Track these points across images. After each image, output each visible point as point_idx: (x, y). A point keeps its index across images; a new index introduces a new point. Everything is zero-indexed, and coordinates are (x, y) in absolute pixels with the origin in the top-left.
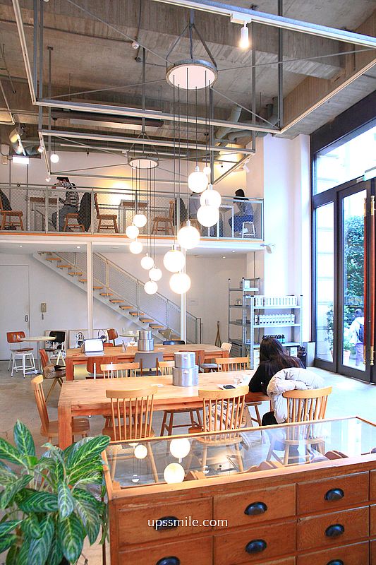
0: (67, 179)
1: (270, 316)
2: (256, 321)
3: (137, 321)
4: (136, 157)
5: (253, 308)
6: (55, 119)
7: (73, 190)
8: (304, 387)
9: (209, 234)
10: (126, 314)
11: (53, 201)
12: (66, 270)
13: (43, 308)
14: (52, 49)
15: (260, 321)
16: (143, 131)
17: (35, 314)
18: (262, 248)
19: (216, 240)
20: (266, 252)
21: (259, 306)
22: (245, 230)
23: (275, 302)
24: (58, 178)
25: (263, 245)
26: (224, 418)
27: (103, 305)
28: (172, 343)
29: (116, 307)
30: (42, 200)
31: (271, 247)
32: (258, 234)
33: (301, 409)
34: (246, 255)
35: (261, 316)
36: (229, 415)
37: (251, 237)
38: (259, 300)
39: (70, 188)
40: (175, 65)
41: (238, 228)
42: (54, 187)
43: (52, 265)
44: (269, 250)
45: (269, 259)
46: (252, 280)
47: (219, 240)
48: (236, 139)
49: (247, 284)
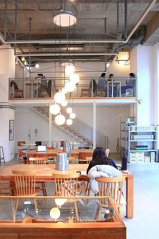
0: (42, 75)
1: (140, 136)
2: (132, 138)
3: (77, 137)
4: (63, 62)
5: (130, 132)
6: (37, 49)
7: (44, 79)
8: (107, 176)
9: (108, 96)
10: (72, 134)
11: (35, 84)
12: (45, 114)
13: (36, 131)
14: (31, 19)
15: (134, 138)
16: (67, 50)
17: (33, 134)
18: (136, 102)
19: (112, 98)
20: (138, 104)
21: (134, 131)
22: (127, 93)
23: (142, 129)
24: (38, 74)
25: (137, 100)
26: (69, 189)
27: (62, 130)
28: (83, 148)
29: (68, 131)
30: (31, 84)
31: (141, 101)
32: (134, 95)
33: (106, 188)
34: (130, 105)
35: (134, 136)
36: (72, 187)
37: (131, 96)
38: (134, 128)
39: (43, 78)
40: (54, 16)
41: (123, 92)
42: (36, 78)
43: (39, 113)
44: (139, 103)
45: (139, 107)
46: (132, 117)
47: (113, 98)
48: (123, 49)
49: (129, 120)
